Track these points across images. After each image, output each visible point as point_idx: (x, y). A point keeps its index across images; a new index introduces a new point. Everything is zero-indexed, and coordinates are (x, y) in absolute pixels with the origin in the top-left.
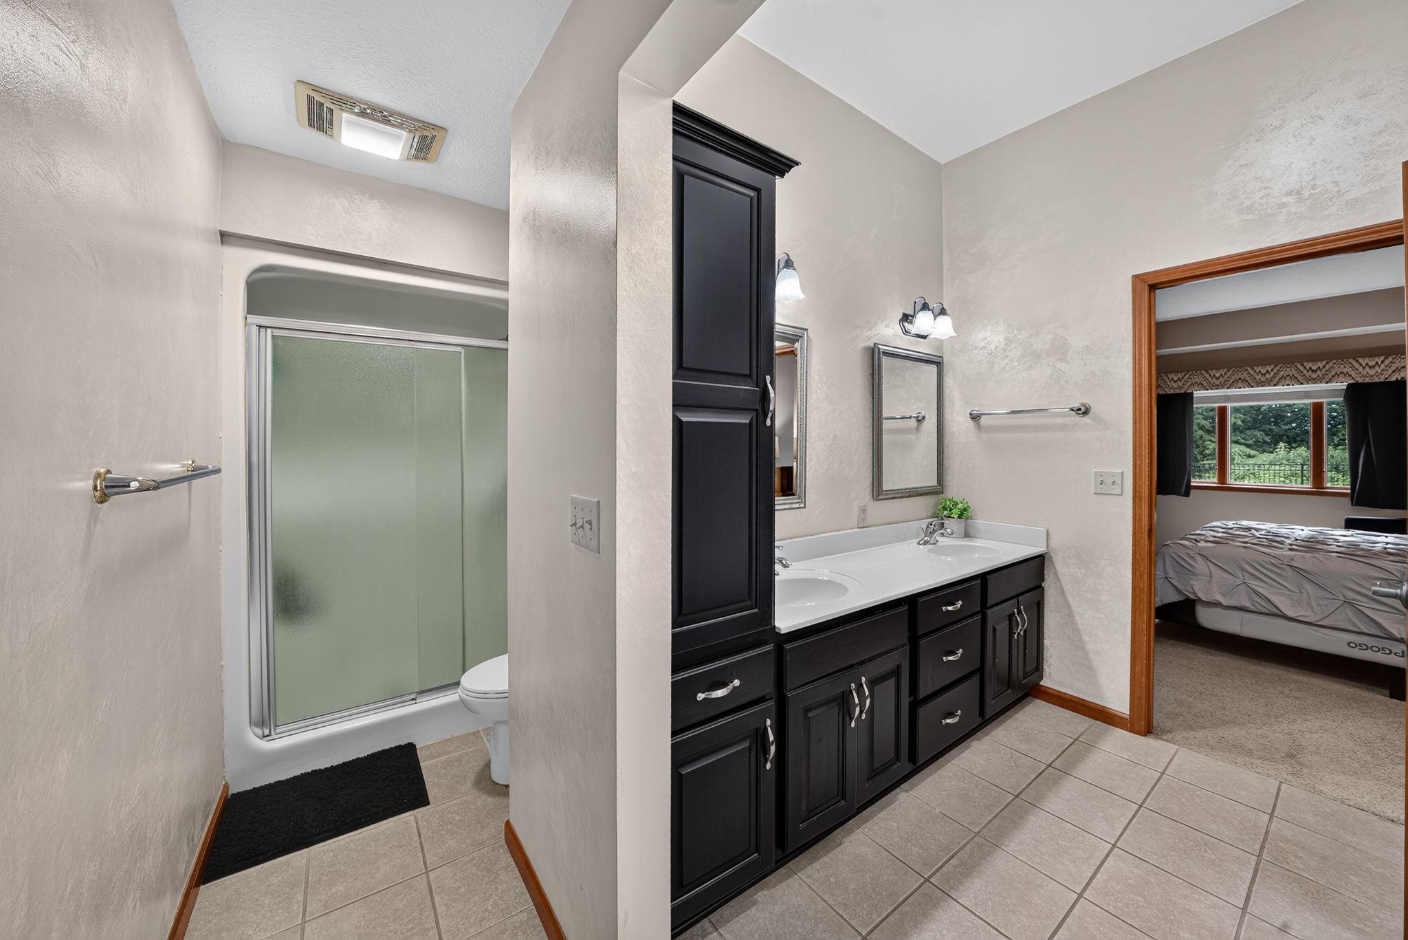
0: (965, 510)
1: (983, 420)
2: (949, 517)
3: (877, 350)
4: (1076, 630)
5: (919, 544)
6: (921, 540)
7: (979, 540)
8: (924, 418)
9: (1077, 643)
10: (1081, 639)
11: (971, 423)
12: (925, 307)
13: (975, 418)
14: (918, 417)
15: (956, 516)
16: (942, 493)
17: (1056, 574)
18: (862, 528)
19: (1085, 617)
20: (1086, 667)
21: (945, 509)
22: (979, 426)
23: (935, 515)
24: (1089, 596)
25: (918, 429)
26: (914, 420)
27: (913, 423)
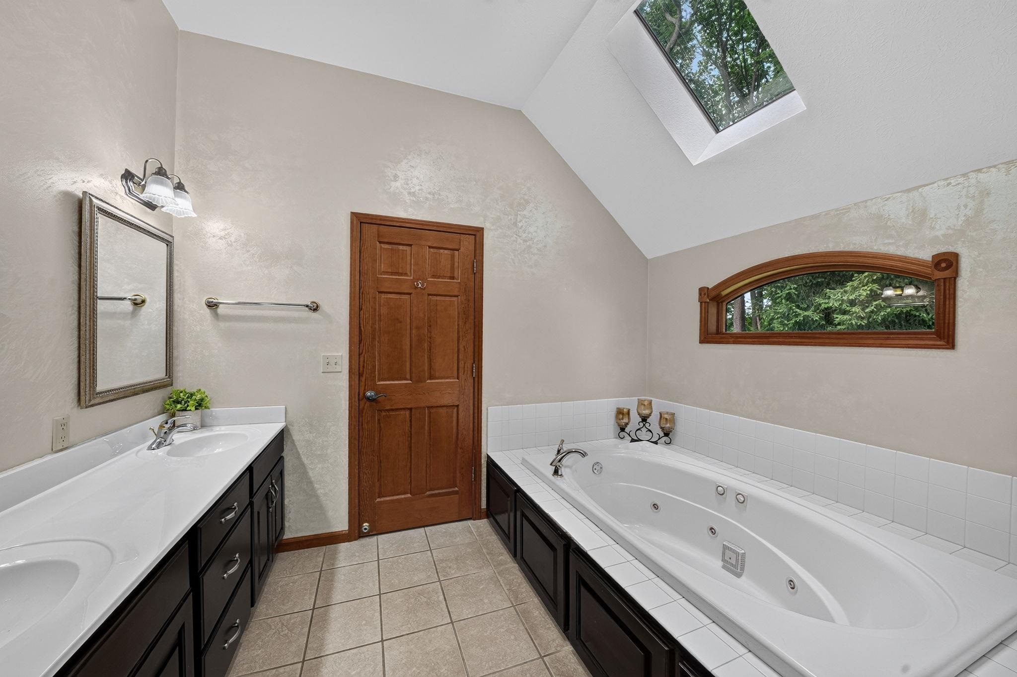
0: (202, 400)
1: (221, 310)
2: (185, 410)
3: (87, 202)
4: (310, 482)
5: (150, 448)
6: (153, 444)
7: (218, 428)
8: (143, 301)
9: (310, 492)
10: (313, 489)
11: (207, 311)
12: (161, 172)
13: (212, 306)
14: (135, 300)
15: (193, 408)
16: (172, 385)
17: (293, 442)
18: (62, 450)
19: (315, 471)
20: (318, 508)
21: (178, 402)
22: (216, 315)
23: (163, 411)
24: (319, 453)
25: (134, 314)
26: (129, 302)
27: (127, 306)
